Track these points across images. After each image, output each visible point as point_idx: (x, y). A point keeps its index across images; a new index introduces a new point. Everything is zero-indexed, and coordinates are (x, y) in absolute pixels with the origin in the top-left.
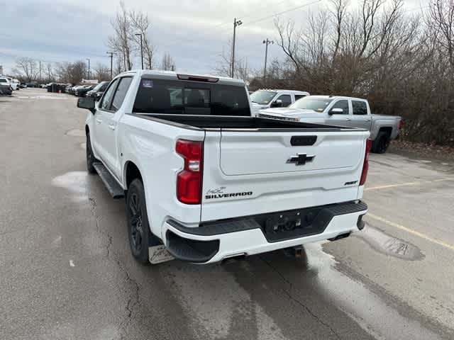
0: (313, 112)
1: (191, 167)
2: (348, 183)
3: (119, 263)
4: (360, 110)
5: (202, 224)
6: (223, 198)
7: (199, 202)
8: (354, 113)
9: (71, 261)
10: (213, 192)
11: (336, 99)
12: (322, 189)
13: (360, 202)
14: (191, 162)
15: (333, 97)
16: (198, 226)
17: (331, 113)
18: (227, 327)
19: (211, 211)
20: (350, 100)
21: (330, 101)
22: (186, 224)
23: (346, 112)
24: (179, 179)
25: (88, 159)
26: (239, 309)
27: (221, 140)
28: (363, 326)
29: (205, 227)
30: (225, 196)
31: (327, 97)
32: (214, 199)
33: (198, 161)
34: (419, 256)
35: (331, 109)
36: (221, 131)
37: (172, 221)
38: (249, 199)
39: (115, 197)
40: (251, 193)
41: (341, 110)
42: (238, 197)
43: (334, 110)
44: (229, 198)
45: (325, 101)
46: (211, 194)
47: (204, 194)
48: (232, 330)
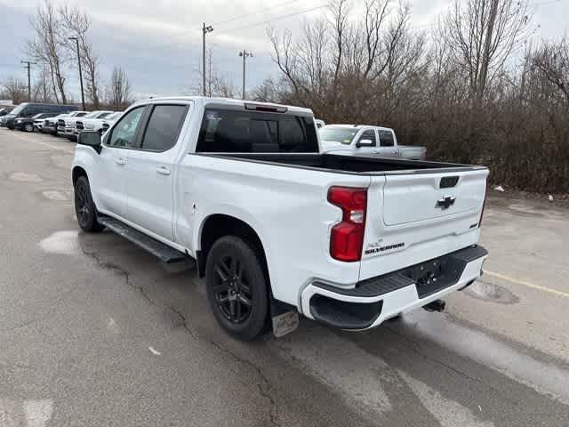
0: (339, 144)
1: (352, 218)
2: (472, 226)
3: (213, 343)
4: (386, 142)
5: (358, 285)
6: (380, 253)
7: (359, 259)
8: (381, 145)
9: (151, 349)
10: (372, 246)
11: (362, 128)
12: (454, 234)
13: (476, 246)
14: (352, 212)
15: (359, 127)
16: (354, 286)
17: (359, 145)
19: (369, 267)
20: (376, 129)
21: (357, 131)
22: (341, 284)
23: (373, 145)
24: (335, 234)
25: (79, 213)
26: (383, 377)
27: (385, 184)
29: (363, 286)
30: (382, 249)
31: (352, 127)
32: (372, 254)
33: (362, 211)
35: (359, 141)
36: (385, 175)
37: (318, 283)
38: (399, 251)
39: (169, 262)
40: (403, 244)
41: (370, 142)
42: (392, 250)
43: (363, 141)
44: (385, 252)
45: (351, 130)
46: (370, 249)
47: (364, 250)
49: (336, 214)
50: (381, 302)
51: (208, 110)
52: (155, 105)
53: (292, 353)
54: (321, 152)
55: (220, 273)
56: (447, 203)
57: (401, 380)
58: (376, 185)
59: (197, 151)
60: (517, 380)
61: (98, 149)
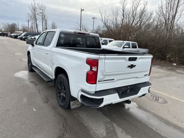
0: (117, 47)
1: (93, 69)
2: (145, 75)
3: (54, 109)
4: (134, 47)
5: (96, 92)
6: (104, 82)
7: (96, 83)
9: (34, 109)
10: (101, 79)
11: (126, 42)
12: (137, 78)
13: (148, 82)
14: (93, 67)
15: (124, 42)
16: (94, 93)
17: (124, 48)
18: (105, 132)
19: (100, 86)
20: (131, 42)
21: (124, 43)
22: (89, 92)
23: (129, 47)
24: (88, 74)
25: (29, 65)
26: (107, 125)
27: (105, 59)
28: (154, 129)
30: (105, 81)
31: (122, 41)
32: (101, 82)
33: (96, 67)
34: (165, 102)
36: (105, 55)
37: (83, 91)
38: (113, 82)
39: (47, 82)
40: (114, 79)
42: (109, 81)
43: (125, 46)
44: (106, 82)
45: (122, 43)
46: (100, 80)
47: (98, 80)
48: (107, 133)
49: (88, 67)
50: (103, 99)
51: (61, 33)
52: (48, 32)
53: (79, 114)
54: (102, 49)
55: (59, 86)
56: (132, 66)
57: (113, 127)
58: (101, 58)
59: (56, 46)
60: (156, 131)
61: (33, 45)
